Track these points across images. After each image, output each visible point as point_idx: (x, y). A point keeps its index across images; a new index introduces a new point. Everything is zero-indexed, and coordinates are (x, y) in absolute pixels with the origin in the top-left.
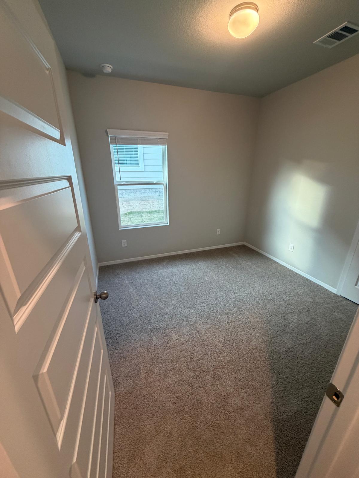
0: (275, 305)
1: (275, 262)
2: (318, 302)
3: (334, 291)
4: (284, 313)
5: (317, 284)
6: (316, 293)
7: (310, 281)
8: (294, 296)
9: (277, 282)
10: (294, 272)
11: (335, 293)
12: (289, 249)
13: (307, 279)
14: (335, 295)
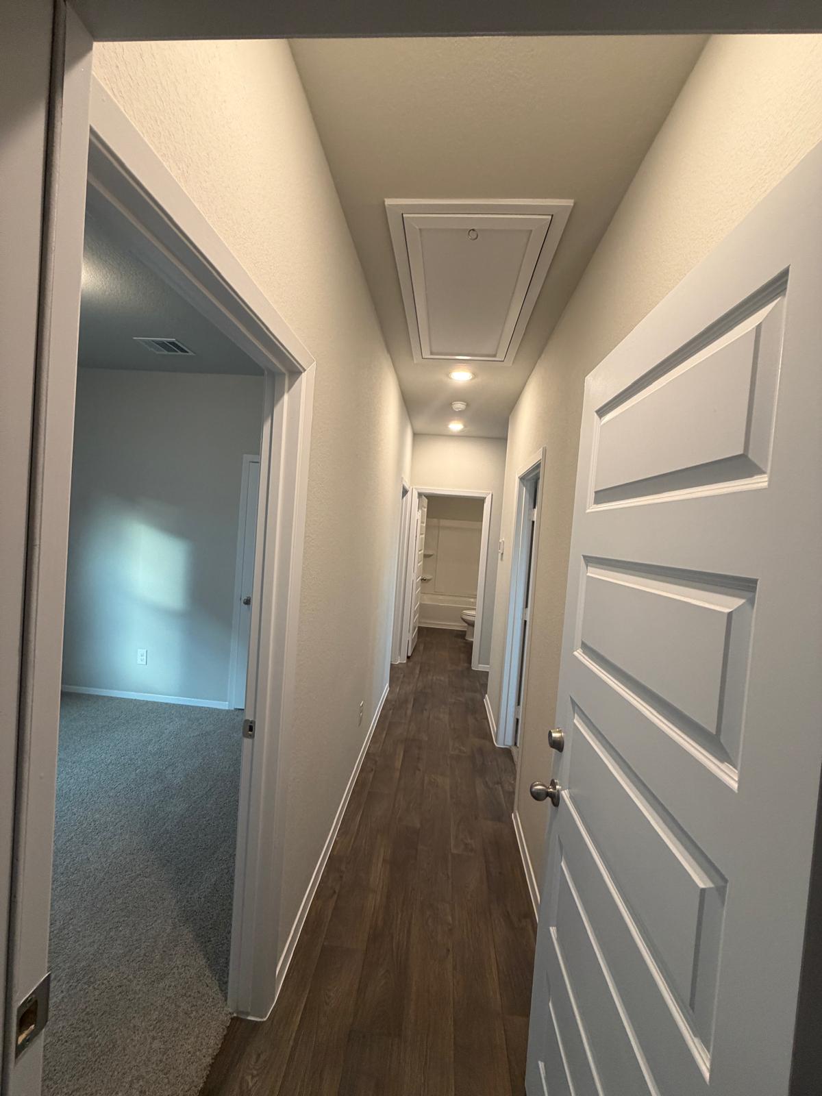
0: (136, 770)
1: (112, 699)
2: (207, 732)
3: (223, 705)
4: (158, 773)
5: (197, 707)
6: (201, 721)
7: (187, 707)
8: (167, 740)
9: (129, 731)
10: (155, 702)
11: (227, 708)
12: (139, 662)
13: (182, 706)
14: (228, 711)
